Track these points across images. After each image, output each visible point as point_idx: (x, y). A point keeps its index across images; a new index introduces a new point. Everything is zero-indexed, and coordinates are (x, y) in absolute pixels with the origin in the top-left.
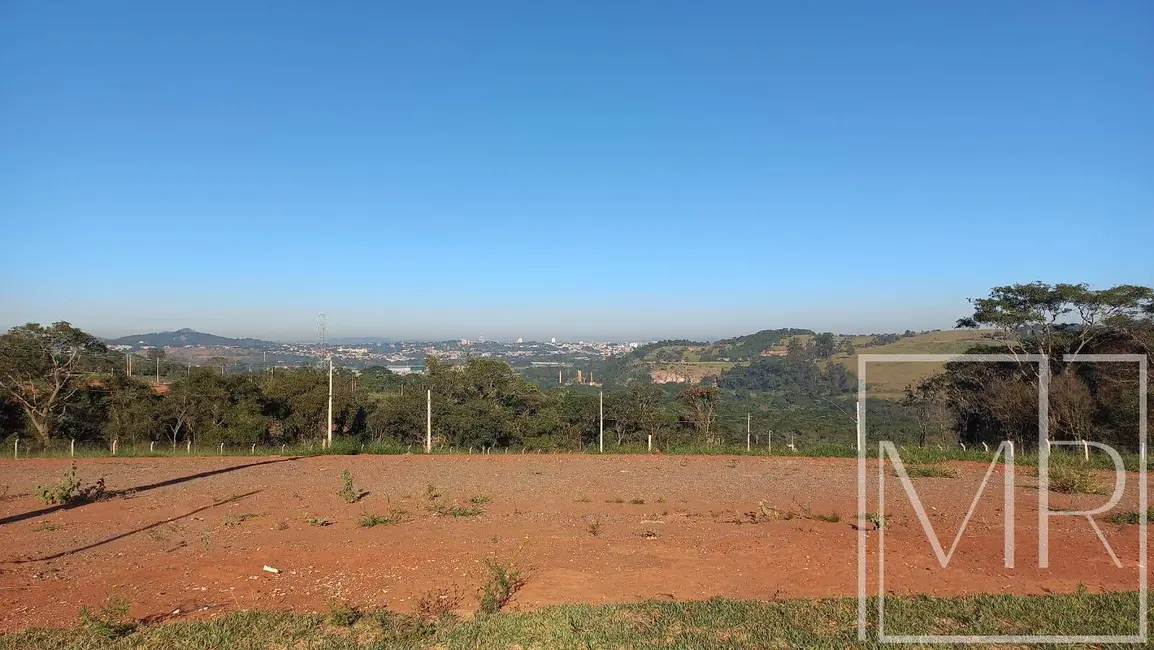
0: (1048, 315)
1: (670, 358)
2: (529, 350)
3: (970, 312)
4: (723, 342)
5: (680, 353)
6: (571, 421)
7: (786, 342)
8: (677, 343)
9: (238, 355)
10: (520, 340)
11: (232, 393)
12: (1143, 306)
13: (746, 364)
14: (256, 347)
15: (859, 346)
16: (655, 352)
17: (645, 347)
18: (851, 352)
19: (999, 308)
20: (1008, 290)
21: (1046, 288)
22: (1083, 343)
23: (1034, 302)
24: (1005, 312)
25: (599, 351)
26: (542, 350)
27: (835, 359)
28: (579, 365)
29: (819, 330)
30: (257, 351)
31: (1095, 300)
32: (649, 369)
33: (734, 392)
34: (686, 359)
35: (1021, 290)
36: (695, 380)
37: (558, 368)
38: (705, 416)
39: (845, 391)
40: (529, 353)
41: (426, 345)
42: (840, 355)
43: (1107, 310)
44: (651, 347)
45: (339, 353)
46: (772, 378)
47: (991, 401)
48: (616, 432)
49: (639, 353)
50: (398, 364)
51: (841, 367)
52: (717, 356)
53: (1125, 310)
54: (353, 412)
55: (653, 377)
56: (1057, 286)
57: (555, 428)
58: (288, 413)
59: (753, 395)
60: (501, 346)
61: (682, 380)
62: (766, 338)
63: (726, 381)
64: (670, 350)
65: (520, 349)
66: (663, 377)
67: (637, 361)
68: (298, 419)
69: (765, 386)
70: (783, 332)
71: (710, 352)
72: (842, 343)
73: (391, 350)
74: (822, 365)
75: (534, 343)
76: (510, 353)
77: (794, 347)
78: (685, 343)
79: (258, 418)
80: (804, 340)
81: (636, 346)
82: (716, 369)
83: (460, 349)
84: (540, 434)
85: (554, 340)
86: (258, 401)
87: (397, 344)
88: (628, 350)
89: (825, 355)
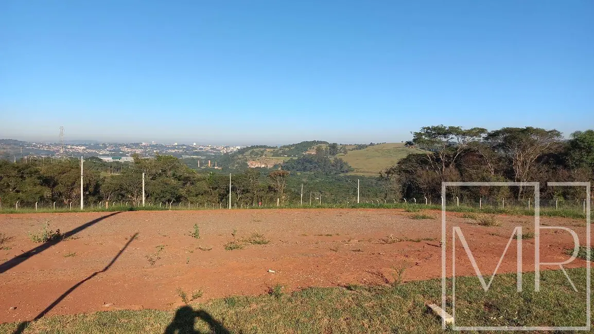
0: (444, 140)
1: (257, 154)
2: (181, 149)
3: (411, 138)
4: (285, 147)
5: (262, 152)
6: (213, 188)
7: (315, 148)
8: (261, 147)
9: (4, 149)
10: (176, 144)
11: (23, 173)
12: (483, 137)
13: (296, 158)
14: (15, 144)
15: (349, 150)
16: (250, 151)
17: (244, 149)
18: (345, 152)
19: (423, 137)
20: (429, 128)
21: (445, 127)
22: (458, 153)
23: (439, 134)
24: (426, 138)
25: (219, 150)
26: (189, 149)
27: (338, 156)
28: (209, 158)
29: (331, 142)
30: (16, 147)
31: (464, 134)
32: (246, 160)
33: (289, 172)
34: (266, 155)
35: (434, 129)
36: (270, 166)
37: (198, 159)
38: (280, 185)
39: (343, 172)
40: (181, 151)
41: (121, 145)
42: (340, 154)
43: (469, 139)
44: (248, 149)
45: (68, 149)
46: (308, 165)
47: (418, 179)
48: (237, 193)
49: (241, 151)
50: (105, 155)
51: (341, 160)
52: (281, 154)
53: (476, 139)
54: (93, 184)
55: (249, 164)
56: (449, 127)
57: (206, 192)
58: (55, 184)
59: (299, 174)
60: (165, 147)
61: (263, 166)
62: (306, 145)
63: (286, 166)
64: (257, 151)
65: (176, 149)
66: (253, 165)
67: (240, 156)
68: (60, 188)
69: (305, 169)
70: (314, 142)
71: (278, 151)
72: (341, 148)
73: (100, 148)
74: (332, 159)
75: (184, 145)
76: (170, 151)
77: (318, 150)
78: (265, 147)
79: (38, 188)
80: (324, 147)
81: (239, 148)
82: (281, 160)
83: (141, 148)
84: (197, 195)
85: (195, 144)
86: (39, 178)
87: (104, 144)
88: (235, 150)
89: (334, 154)
